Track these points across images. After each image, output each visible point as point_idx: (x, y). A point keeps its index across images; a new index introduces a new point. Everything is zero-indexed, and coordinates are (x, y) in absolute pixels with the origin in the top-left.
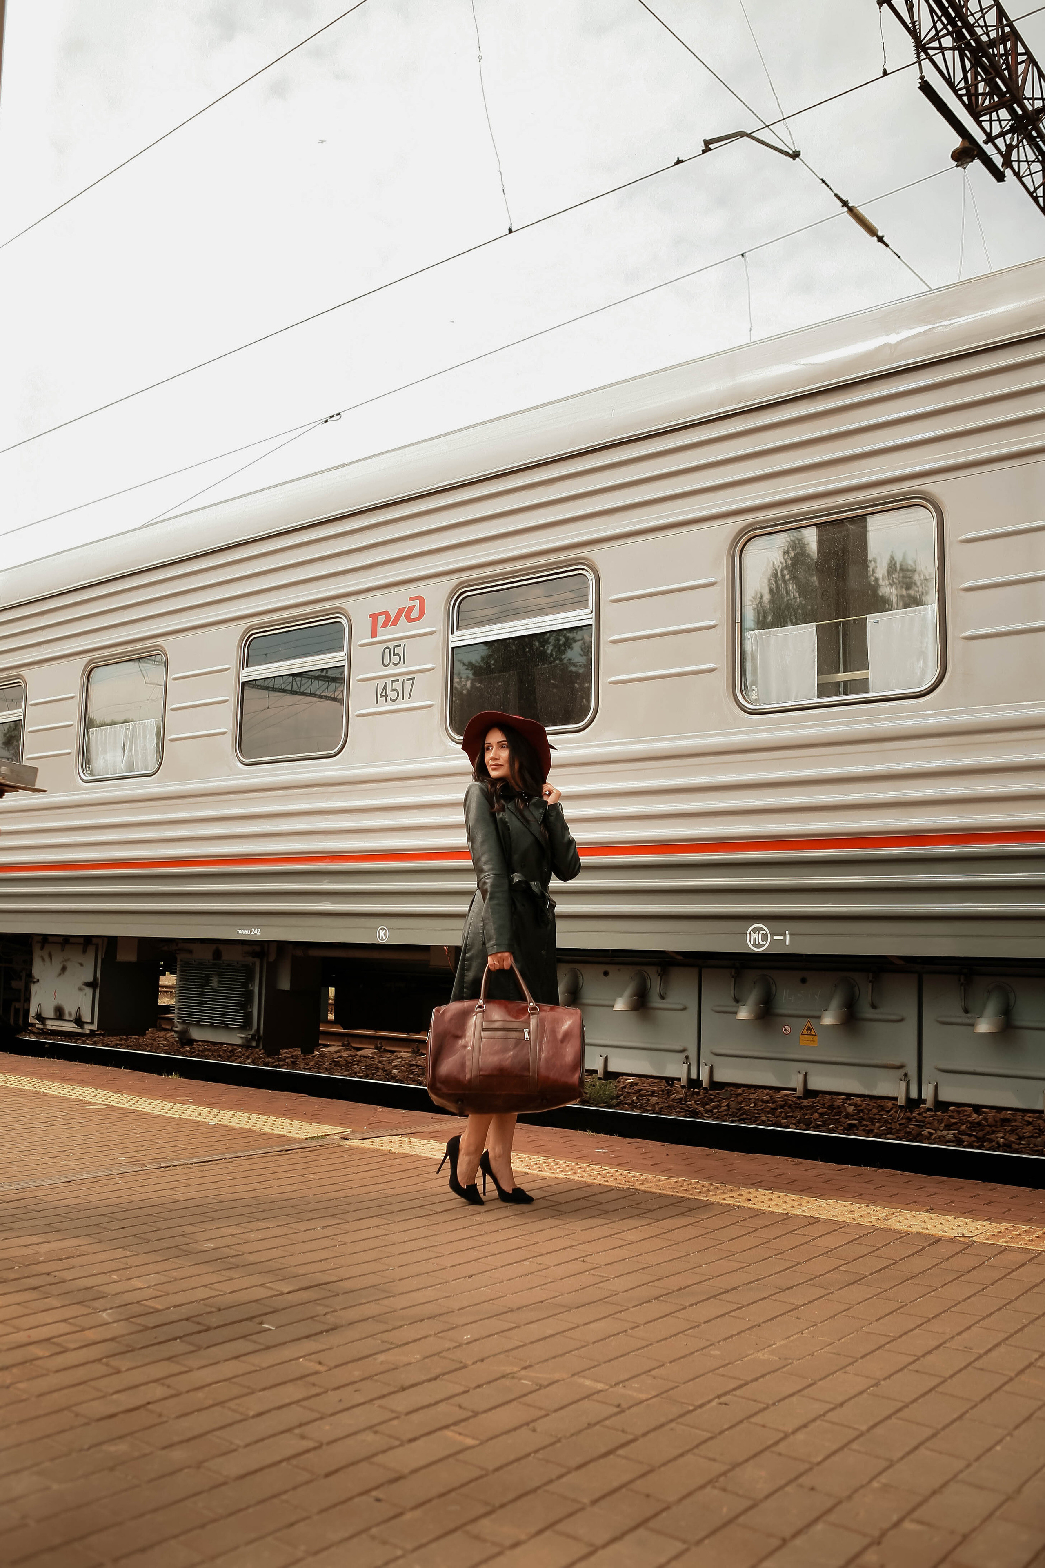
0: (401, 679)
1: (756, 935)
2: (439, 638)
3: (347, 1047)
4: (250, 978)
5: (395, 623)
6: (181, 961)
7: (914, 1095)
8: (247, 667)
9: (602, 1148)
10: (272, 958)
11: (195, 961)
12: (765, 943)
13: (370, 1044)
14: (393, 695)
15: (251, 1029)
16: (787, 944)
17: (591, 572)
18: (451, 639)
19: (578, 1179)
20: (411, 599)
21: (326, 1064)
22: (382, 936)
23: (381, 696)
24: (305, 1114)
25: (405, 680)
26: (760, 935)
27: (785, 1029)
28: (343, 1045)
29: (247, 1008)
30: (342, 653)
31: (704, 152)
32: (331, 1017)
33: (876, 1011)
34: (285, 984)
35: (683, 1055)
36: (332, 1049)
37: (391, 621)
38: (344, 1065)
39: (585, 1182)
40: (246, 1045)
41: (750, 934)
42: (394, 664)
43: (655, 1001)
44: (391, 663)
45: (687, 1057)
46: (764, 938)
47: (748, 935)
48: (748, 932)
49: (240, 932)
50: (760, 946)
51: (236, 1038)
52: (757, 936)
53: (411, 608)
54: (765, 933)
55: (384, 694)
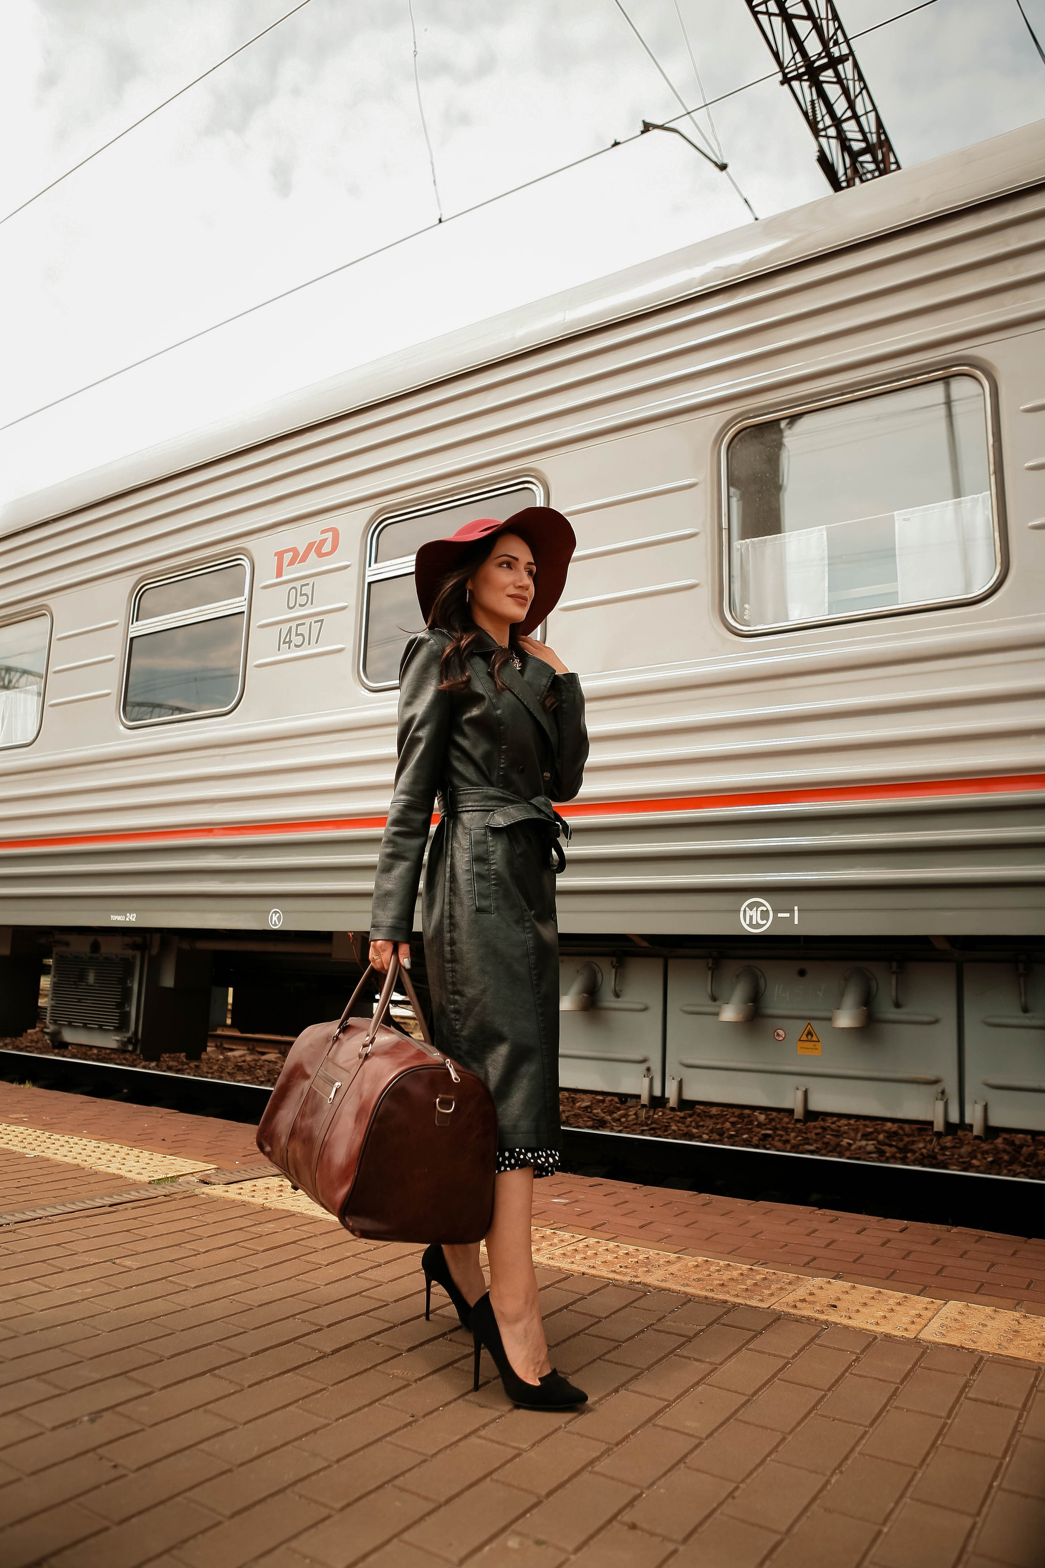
0: (307, 621)
1: (753, 913)
2: (353, 572)
3: (252, 1051)
4: (129, 974)
5: (303, 559)
6: (57, 954)
7: (954, 1118)
8: (137, 620)
9: (559, 1196)
10: (154, 951)
11: (71, 955)
12: (765, 922)
13: (274, 1048)
14: (298, 640)
15: (127, 1031)
16: (796, 922)
17: (538, 484)
18: (368, 573)
19: (546, 1262)
20: (323, 532)
21: (230, 1068)
22: (275, 921)
23: (284, 643)
24: (164, 1140)
25: (313, 622)
26: (759, 912)
27: (778, 1034)
28: (248, 1049)
29: (124, 1007)
30: (243, 598)
31: (643, 132)
32: (229, 1021)
33: (900, 1010)
34: (168, 981)
35: (644, 1067)
36: (237, 1053)
37: (298, 557)
38: (247, 1070)
39: (560, 1269)
40: (121, 1050)
41: (745, 911)
42: (301, 605)
43: (608, 999)
44: (297, 604)
45: (648, 1069)
46: (765, 915)
47: (742, 913)
48: (743, 909)
49: (114, 918)
50: (758, 926)
51: (111, 1041)
52: (756, 915)
53: (323, 542)
54: (765, 909)
55: (287, 640)
